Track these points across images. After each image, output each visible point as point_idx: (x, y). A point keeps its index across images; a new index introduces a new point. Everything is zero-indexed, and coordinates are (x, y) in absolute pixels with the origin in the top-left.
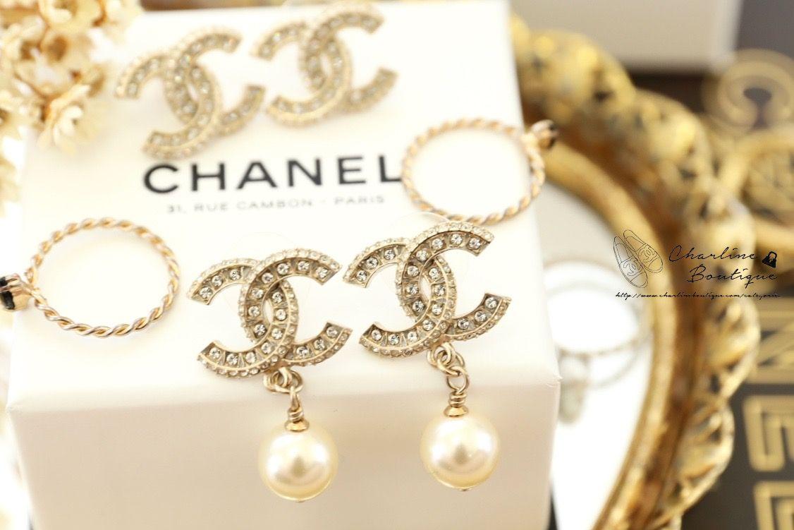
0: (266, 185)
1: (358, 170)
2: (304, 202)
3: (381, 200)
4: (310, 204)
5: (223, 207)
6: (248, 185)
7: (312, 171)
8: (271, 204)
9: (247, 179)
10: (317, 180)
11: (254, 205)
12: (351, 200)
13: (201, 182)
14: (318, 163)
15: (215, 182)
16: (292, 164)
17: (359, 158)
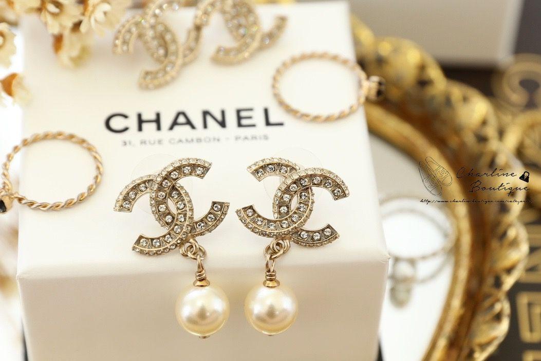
0: (188, 127)
1: (250, 118)
2: (214, 139)
3: (266, 138)
4: (218, 140)
5: (160, 142)
6: (176, 128)
7: (219, 117)
8: (192, 140)
9: (175, 123)
10: (223, 124)
11: (180, 141)
12: (246, 138)
13: (145, 126)
14: (223, 113)
15: (153, 126)
16: (206, 113)
17: (251, 110)
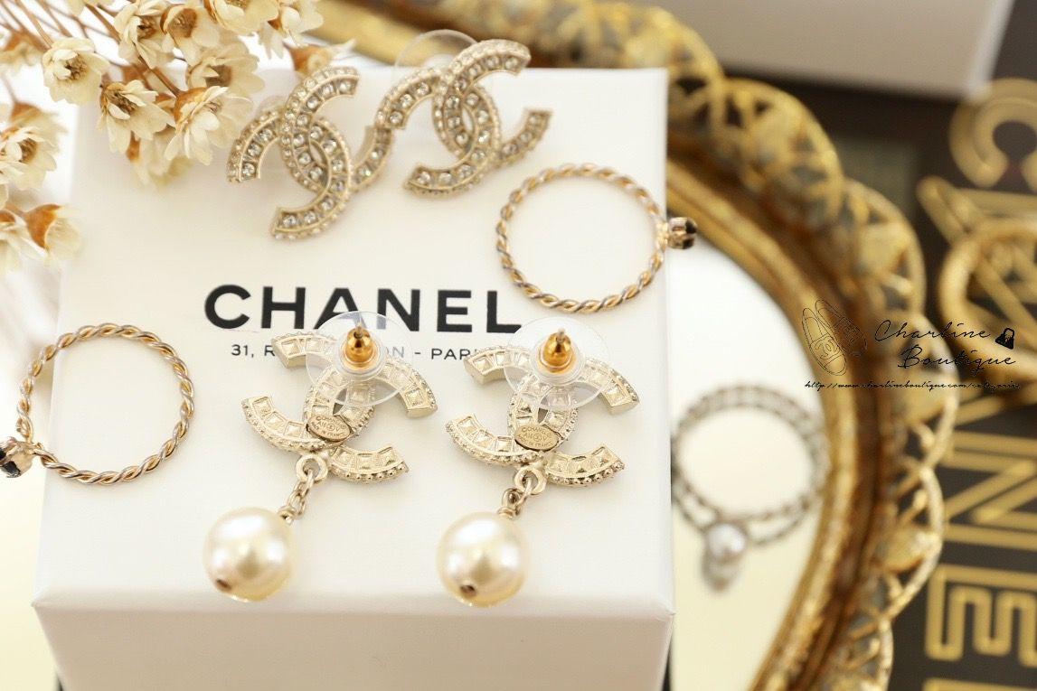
1: (463, 311)
2: (395, 352)
4: (402, 355)
6: (329, 322)
7: (408, 306)
9: (329, 313)
10: (412, 322)
12: (451, 354)
13: (276, 316)
14: (416, 295)
15: (290, 317)
16: (385, 296)
17: (466, 294)
